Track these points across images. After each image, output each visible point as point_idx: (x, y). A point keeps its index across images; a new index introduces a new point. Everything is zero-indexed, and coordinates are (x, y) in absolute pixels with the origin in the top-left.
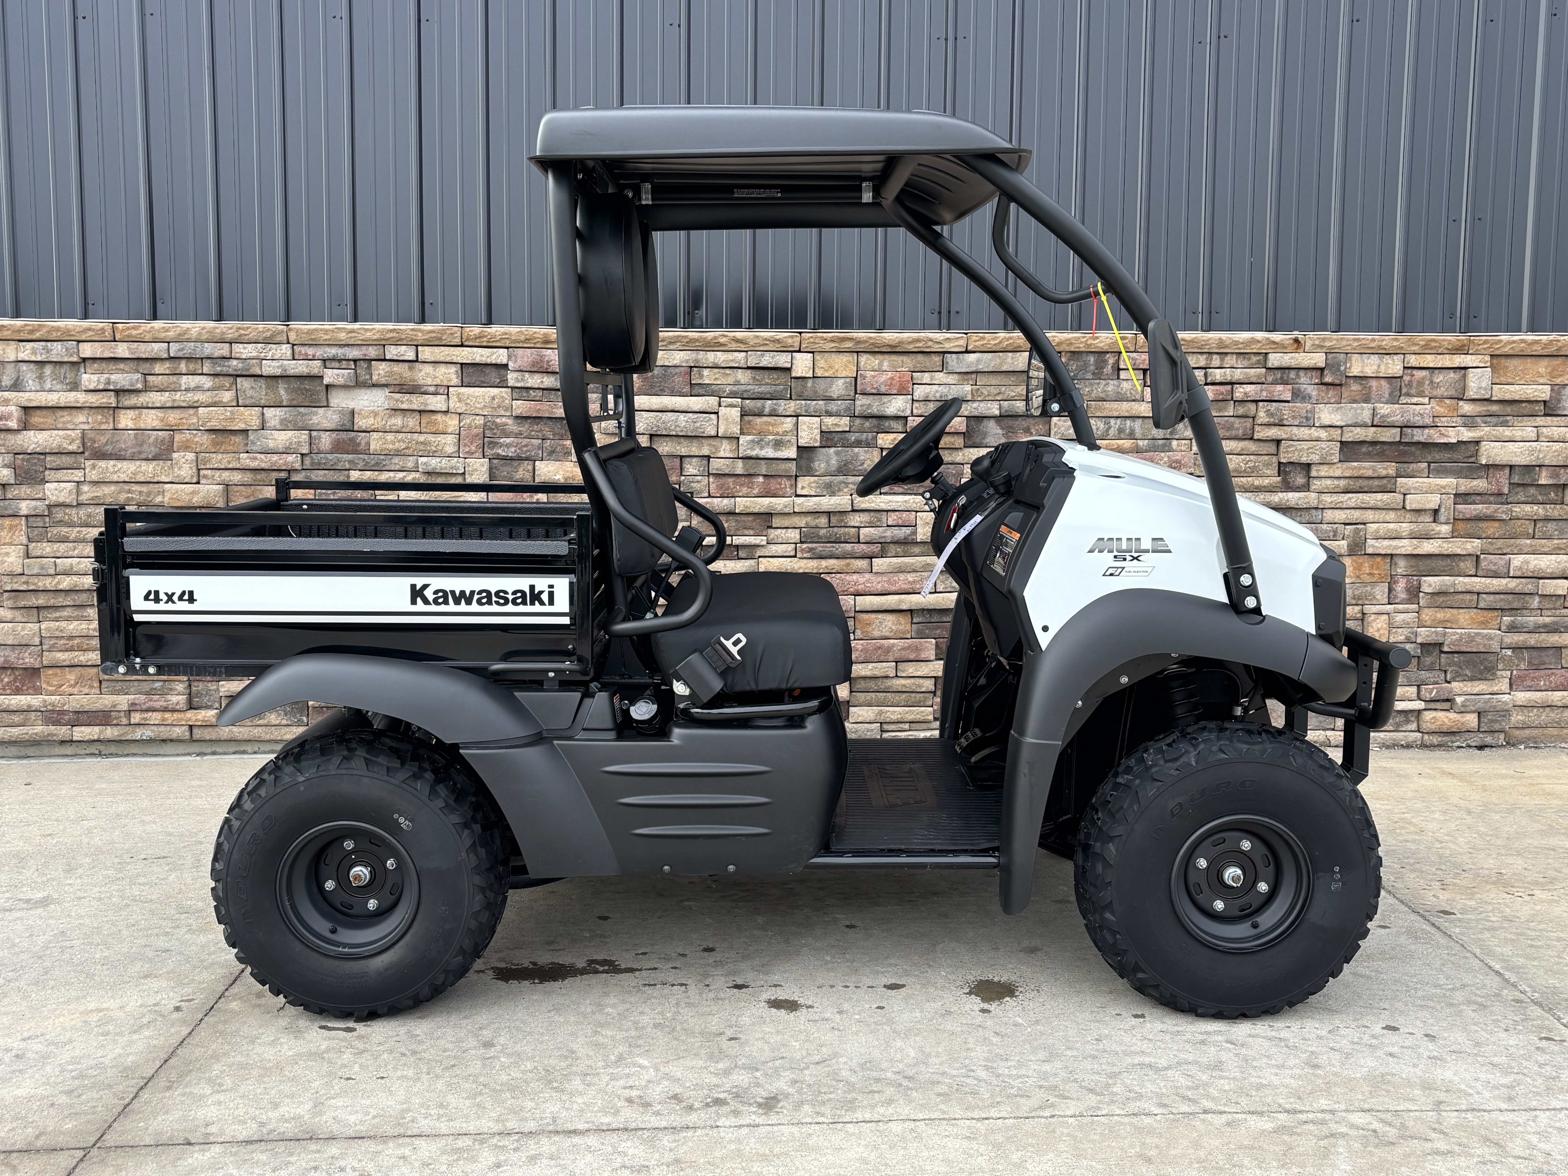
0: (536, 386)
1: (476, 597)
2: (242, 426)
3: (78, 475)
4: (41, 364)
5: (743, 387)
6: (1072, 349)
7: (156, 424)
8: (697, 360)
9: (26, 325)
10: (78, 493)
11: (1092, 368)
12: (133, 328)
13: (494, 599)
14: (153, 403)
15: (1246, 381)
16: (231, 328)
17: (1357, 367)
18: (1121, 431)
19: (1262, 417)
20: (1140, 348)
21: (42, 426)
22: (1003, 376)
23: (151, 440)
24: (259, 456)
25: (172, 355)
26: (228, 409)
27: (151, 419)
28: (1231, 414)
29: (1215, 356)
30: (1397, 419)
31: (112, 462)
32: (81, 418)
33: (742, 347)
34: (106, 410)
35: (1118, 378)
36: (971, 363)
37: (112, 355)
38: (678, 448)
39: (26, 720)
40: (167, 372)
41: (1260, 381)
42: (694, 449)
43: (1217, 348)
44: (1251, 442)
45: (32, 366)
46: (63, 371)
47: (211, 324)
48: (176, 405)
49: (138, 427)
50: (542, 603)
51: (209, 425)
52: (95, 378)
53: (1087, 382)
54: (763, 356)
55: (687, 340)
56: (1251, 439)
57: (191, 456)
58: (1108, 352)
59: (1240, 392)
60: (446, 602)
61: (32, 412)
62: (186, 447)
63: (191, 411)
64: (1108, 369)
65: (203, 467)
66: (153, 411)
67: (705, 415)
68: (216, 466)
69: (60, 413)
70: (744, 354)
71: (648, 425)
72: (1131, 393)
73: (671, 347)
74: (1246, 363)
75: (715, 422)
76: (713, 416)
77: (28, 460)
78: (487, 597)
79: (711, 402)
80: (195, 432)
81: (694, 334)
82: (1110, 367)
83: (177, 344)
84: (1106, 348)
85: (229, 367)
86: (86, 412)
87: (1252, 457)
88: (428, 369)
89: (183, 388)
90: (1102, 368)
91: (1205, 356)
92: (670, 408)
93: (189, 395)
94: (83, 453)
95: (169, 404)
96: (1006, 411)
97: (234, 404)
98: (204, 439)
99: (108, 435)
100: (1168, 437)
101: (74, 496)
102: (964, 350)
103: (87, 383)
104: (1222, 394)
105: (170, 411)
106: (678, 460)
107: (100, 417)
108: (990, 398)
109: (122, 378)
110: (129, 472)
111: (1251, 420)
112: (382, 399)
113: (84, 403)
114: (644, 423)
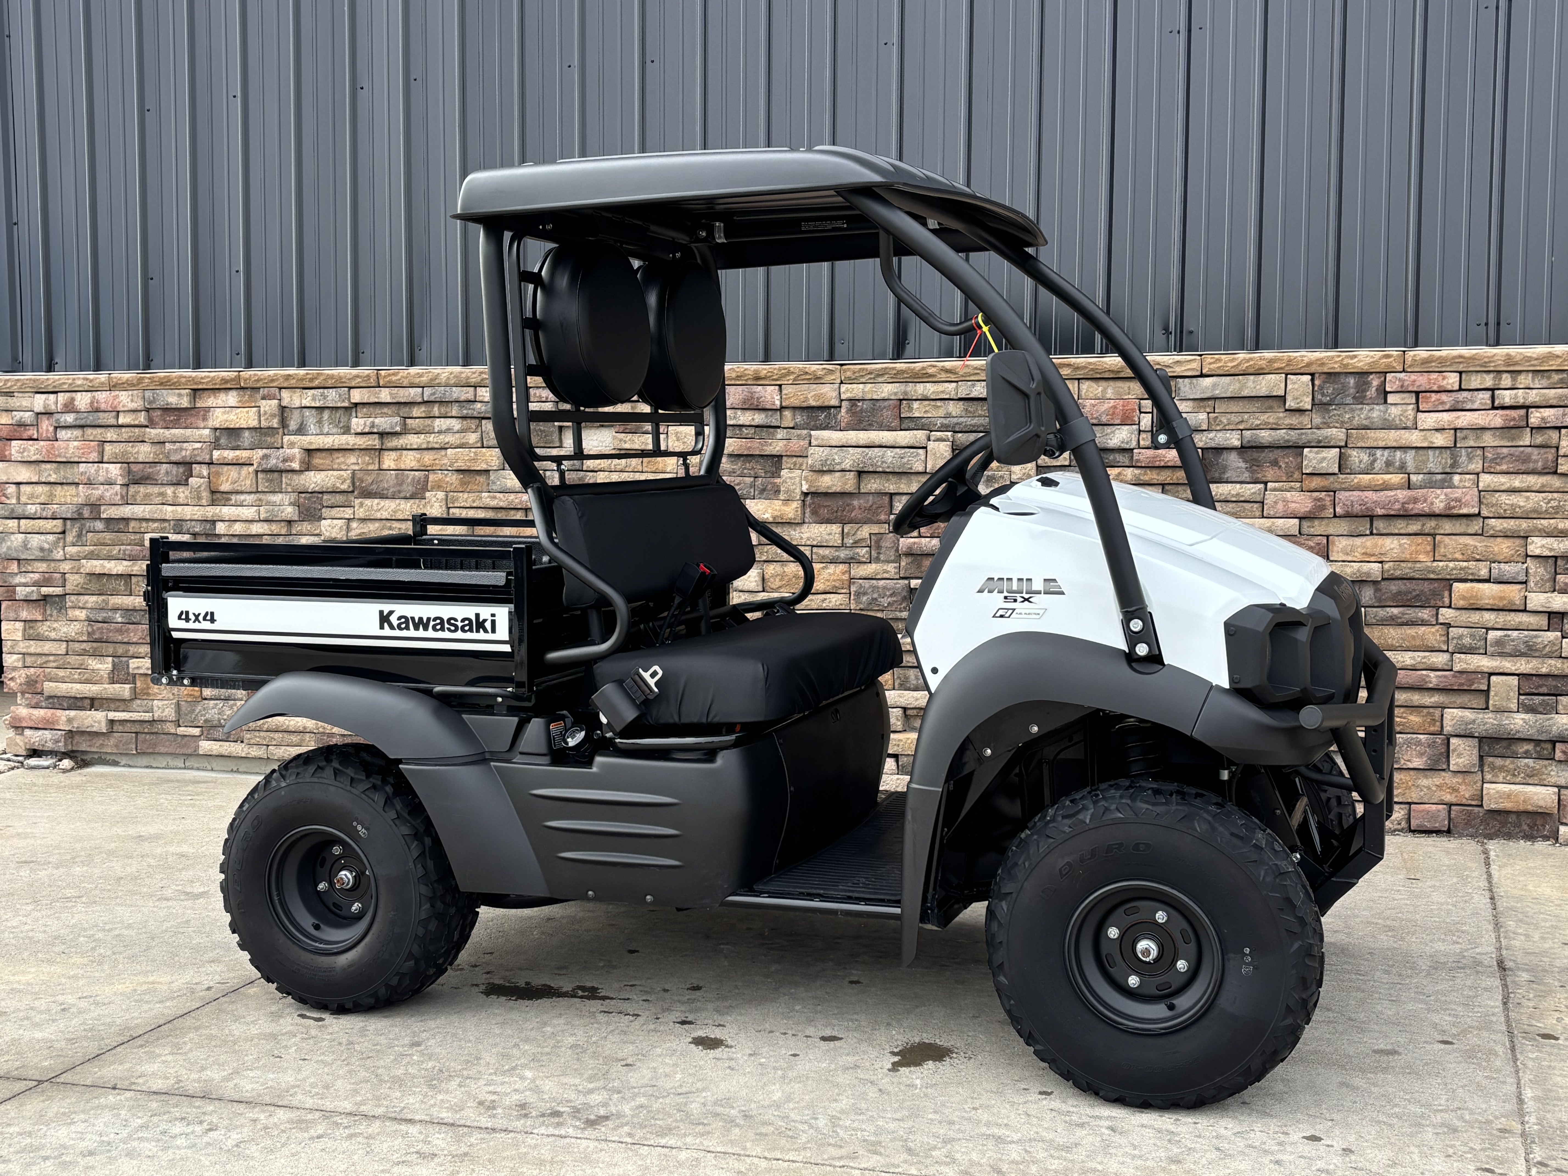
0: (748, 423)
1: (432, 623)
2: (484, 466)
3: (348, 513)
4: (320, 409)
5: (955, 420)
6: (1326, 370)
7: (414, 464)
8: (905, 393)
9: (307, 374)
10: (348, 529)
11: (1352, 391)
12: (393, 374)
13: (447, 626)
14: (411, 445)
15: (1544, 404)
16: (474, 373)
18: (1388, 463)
20: (1410, 366)
21: (321, 467)
22: (1246, 402)
23: (409, 480)
24: (498, 495)
25: (425, 399)
26: (473, 450)
27: (410, 460)
28: (1528, 443)
29: (1504, 376)
31: (376, 501)
32: (352, 459)
33: (952, 377)
34: (373, 452)
35: (1385, 402)
36: (1206, 388)
37: (377, 400)
38: (887, 485)
39: (302, 740)
40: (423, 415)
41: (1562, 404)
42: (902, 486)
43: (1504, 366)
44: (1555, 477)
45: (313, 411)
46: (338, 415)
47: (457, 369)
48: (430, 446)
49: (398, 468)
50: (486, 631)
51: (456, 466)
52: (362, 421)
53: (1347, 408)
54: (973, 386)
55: (895, 372)
56: (1555, 473)
57: (441, 495)
58: (1372, 373)
59: (1535, 417)
60: (407, 628)
61: (314, 454)
62: (438, 487)
63: (443, 452)
64: (1372, 392)
65: (451, 505)
66: (411, 453)
67: (912, 450)
68: (462, 505)
69: (336, 455)
70: (954, 385)
71: (854, 461)
72: (1401, 420)
73: (880, 380)
74: (1545, 383)
75: (923, 457)
76: (921, 451)
77: (309, 499)
78: (440, 623)
79: (919, 436)
80: (446, 472)
81: (902, 365)
82: (1374, 389)
83: (430, 389)
84: (1366, 368)
85: (474, 409)
86: (357, 453)
87: (1555, 495)
89: (436, 430)
90: (1365, 391)
91: (1492, 375)
92: (877, 443)
93: (441, 437)
94: (353, 492)
95: (424, 446)
96: (1249, 442)
97: (479, 445)
98: (453, 479)
99: (374, 476)
100: (1448, 470)
101: (344, 532)
102: (1198, 373)
103: (355, 427)
104: (1514, 419)
105: (426, 452)
106: (886, 499)
107: (367, 458)
108: (1231, 427)
109: (385, 422)
110: (390, 510)
111: (1553, 451)
112: (610, 439)
113: (354, 445)
114: (850, 459)
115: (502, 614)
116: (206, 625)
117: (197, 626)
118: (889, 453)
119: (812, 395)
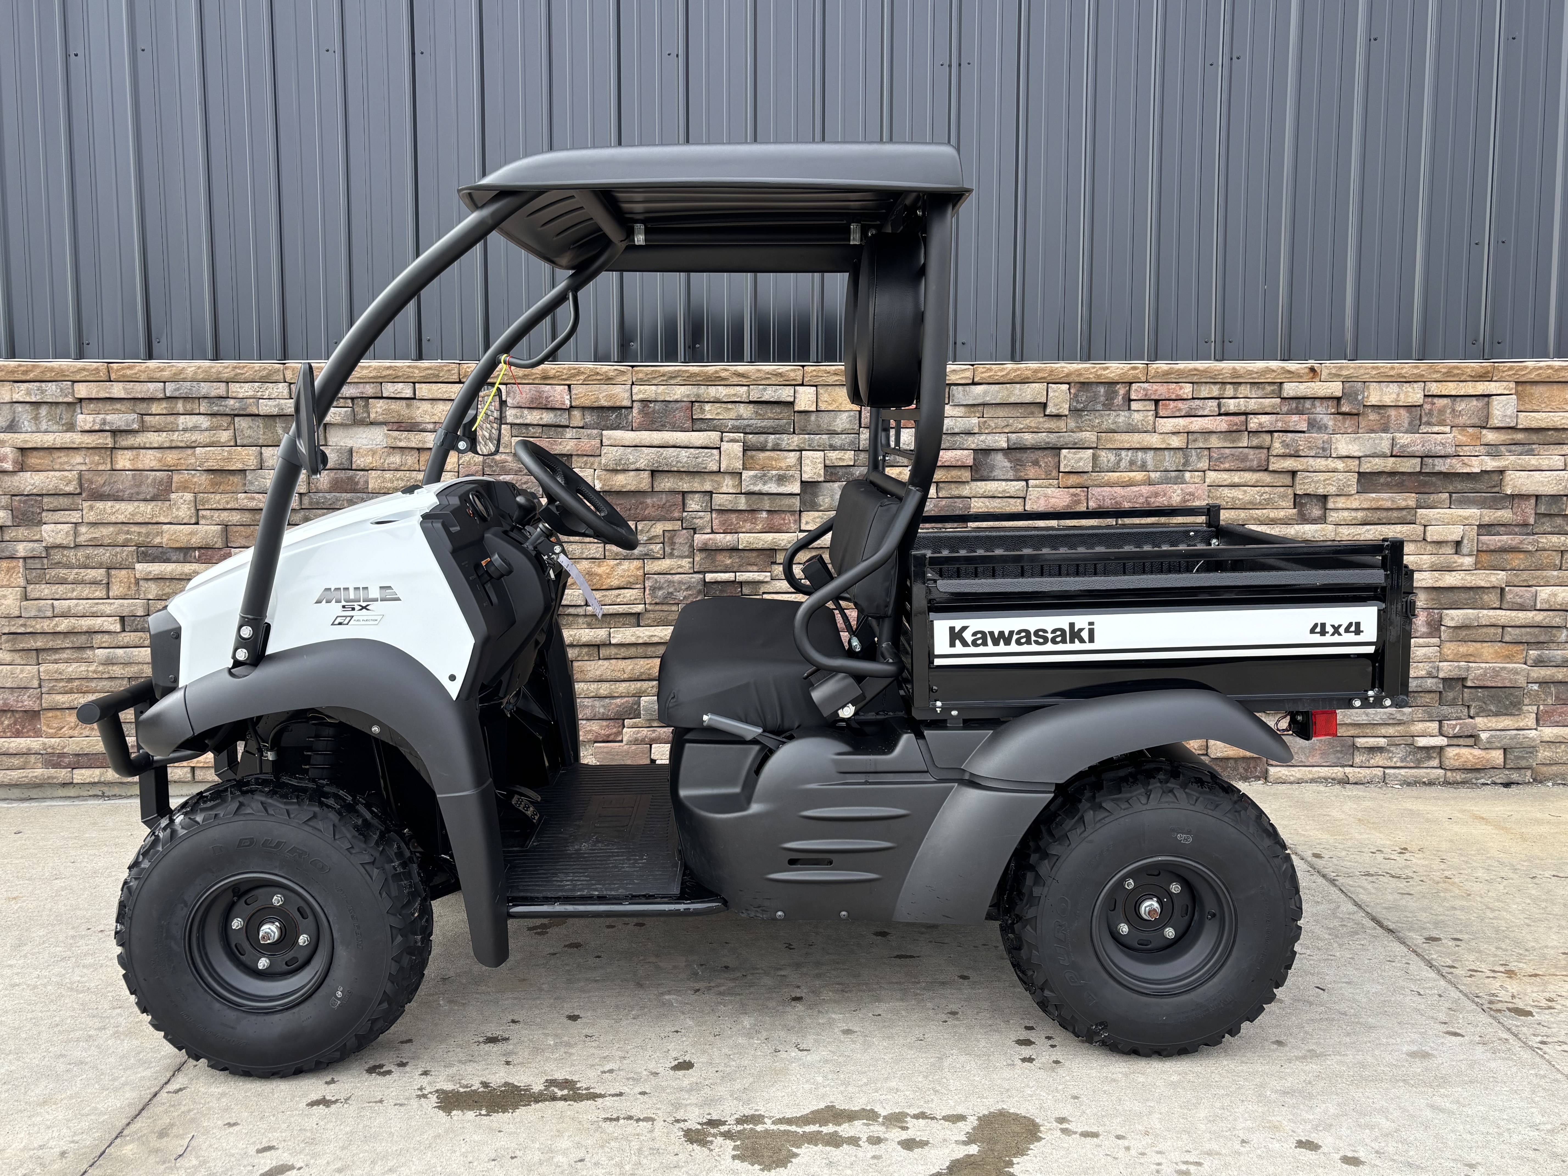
0: (535, 422)
2: (239, 466)
3: (75, 516)
4: (37, 404)
5: (746, 422)
6: (1082, 380)
7: (154, 464)
8: (698, 395)
9: (20, 366)
10: (76, 534)
11: (1102, 399)
12: (128, 368)
14: (151, 443)
15: (1261, 411)
16: (227, 368)
17: (1375, 395)
18: (1132, 463)
19: (1277, 447)
20: (1152, 378)
21: (39, 467)
22: (1011, 408)
23: (149, 481)
24: (256, 496)
25: (168, 395)
26: (227, 449)
27: (149, 459)
28: (1246, 445)
29: (1228, 386)
30: (1418, 449)
31: (110, 504)
32: (78, 458)
33: (744, 381)
34: (103, 451)
35: (1129, 409)
36: (979, 395)
37: (108, 396)
38: (680, 484)
39: (26, 763)
40: (164, 412)
41: (1275, 411)
42: (696, 485)
43: (1230, 378)
44: (1266, 474)
45: (27, 407)
46: (58, 412)
47: (206, 364)
48: (174, 445)
49: (136, 467)
51: (206, 466)
52: (90, 418)
53: (1097, 414)
54: (765, 390)
55: (687, 375)
56: (1266, 470)
57: (189, 496)
58: (1118, 383)
59: (1254, 423)
61: (28, 453)
62: (184, 488)
63: (189, 451)
64: (1119, 400)
65: (201, 507)
66: (150, 452)
67: (706, 450)
68: (214, 506)
69: (57, 454)
70: (745, 388)
71: (649, 461)
72: (1142, 425)
73: (672, 382)
74: (1260, 393)
75: (717, 458)
76: (715, 452)
77: (25, 502)
79: (713, 437)
80: (193, 472)
81: (695, 368)
82: (1120, 397)
83: (173, 384)
84: (1116, 379)
85: (226, 406)
86: (83, 452)
87: (1267, 489)
88: (426, 406)
89: (181, 428)
90: (1113, 399)
91: (1218, 386)
92: (671, 443)
93: (186, 435)
94: (80, 494)
95: (167, 445)
96: (1015, 444)
97: (232, 443)
98: (203, 479)
99: (106, 476)
100: (1181, 468)
101: (71, 538)
102: (970, 381)
103: (82, 424)
104: (1236, 424)
105: (168, 451)
106: (680, 497)
107: (97, 458)
108: (998, 430)
109: (118, 419)
110: (127, 513)
111: (1265, 451)
112: (381, 437)
113: (80, 444)
114: (644, 458)
118: (684, 452)
119: (604, 395)
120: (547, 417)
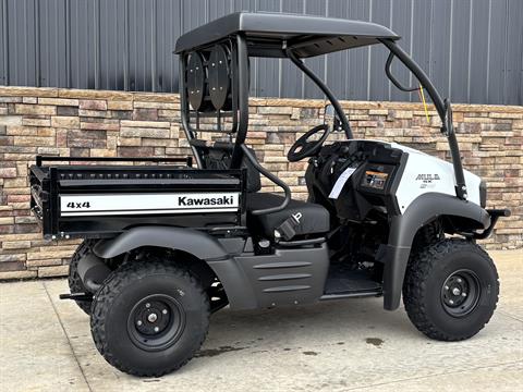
0: (92, 116)
5: (179, 118)
6: (304, 106)
8: (161, 106)
11: (310, 114)
17: (399, 115)
22: (279, 116)
28: (357, 132)
29: (352, 110)
30: (411, 134)
35: (319, 117)
36: (267, 110)
38: (153, 143)
41: (367, 119)
42: (159, 144)
53: (308, 119)
55: (156, 98)
58: (316, 108)
67: (165, 130)
71: (141, 133)
73: (151, 100)
74: (362, 113)
75: (169, 133)
76: (168, 130)
78: (208, 201)
79: (167, 124)
82: (316, 113)
84: (315, 106)
88: (42, 107)
90: (314, 114)
91: (349, 110)
96: (280, 130)
102: (265, 105)
104: (355, 124)
106: (153, 149)
108: (275, 125)
112: (19, 121)
114: (139, 132)
115: (236, 196)
116: (85, 209)
117: (79, 209)
118: (155, 130)
119: (121, 105)
120: (97, 114)
